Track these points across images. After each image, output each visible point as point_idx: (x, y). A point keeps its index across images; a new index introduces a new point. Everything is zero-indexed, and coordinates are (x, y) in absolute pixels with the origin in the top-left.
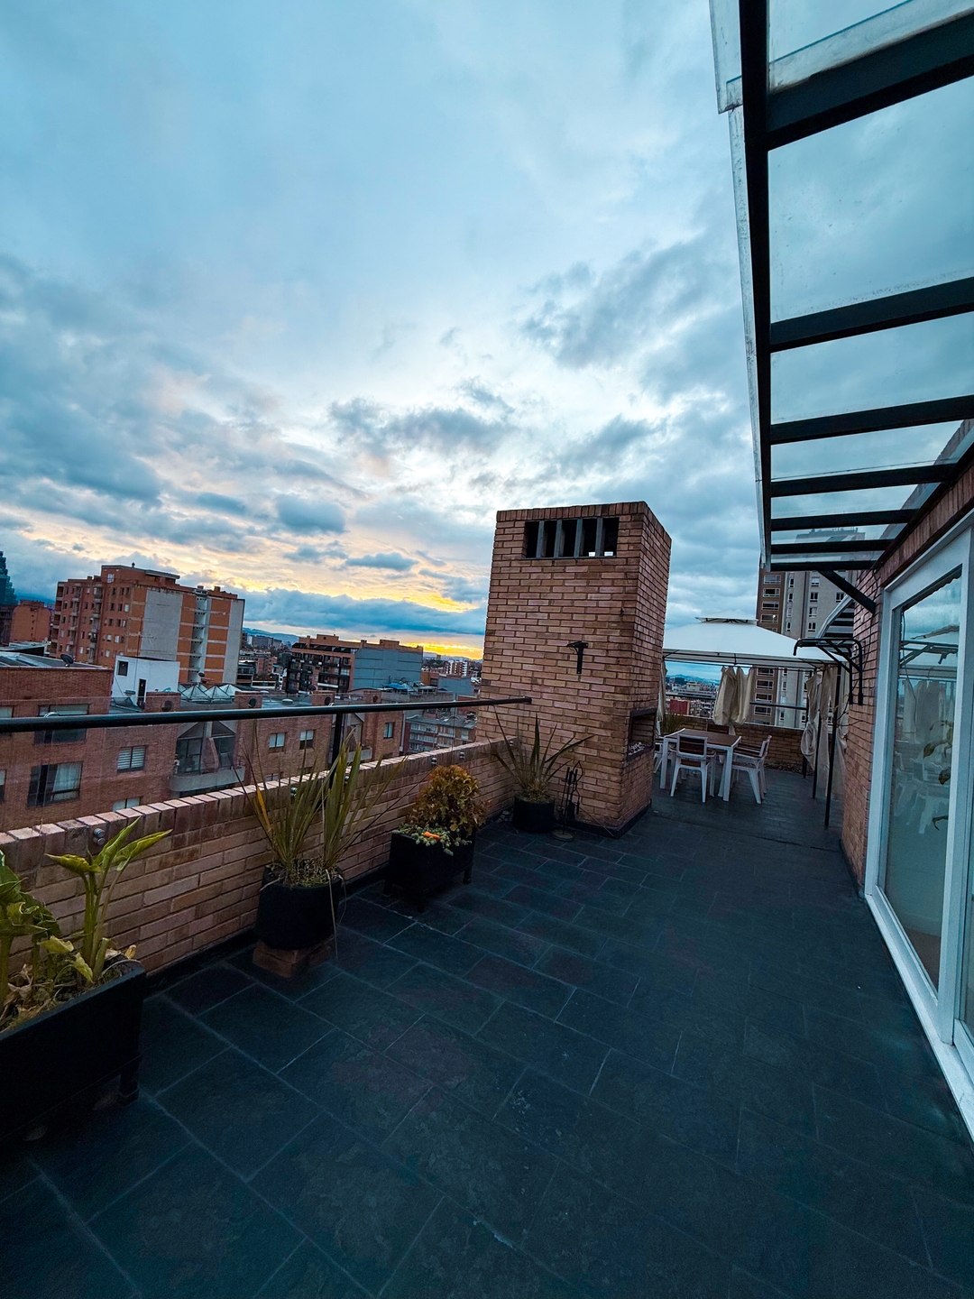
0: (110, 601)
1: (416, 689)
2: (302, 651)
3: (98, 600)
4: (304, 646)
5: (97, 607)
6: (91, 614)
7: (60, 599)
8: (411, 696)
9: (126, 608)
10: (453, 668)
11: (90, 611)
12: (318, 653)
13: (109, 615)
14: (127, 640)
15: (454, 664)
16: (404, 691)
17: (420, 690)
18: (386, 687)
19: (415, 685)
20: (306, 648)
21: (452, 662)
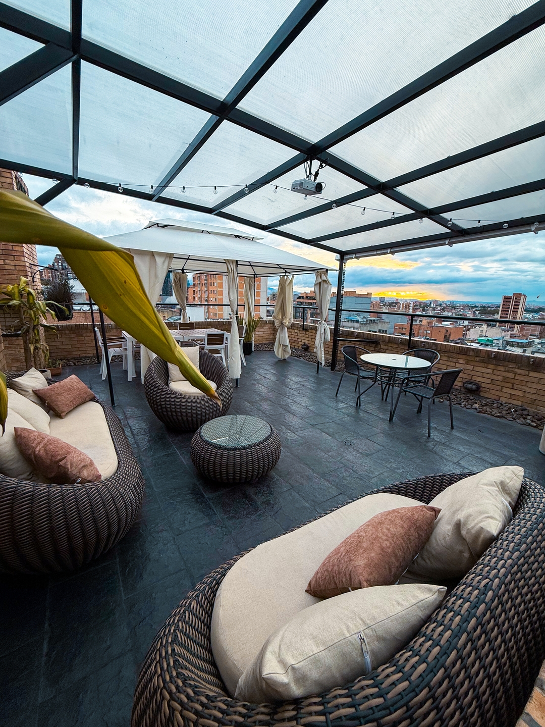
0: (210, 282)
1: (365, 319)
2: (302, 300)
3: (206, 282)
4: (303, 298)
5: (206, 285)
6: (204, 289)
7: (194, 283)
8: (361, 324)
9: (216, 284)
10: (403, 306)
11: (204, 287)
12: (310, 301)
13: (211, 288)
14: (217, 299)
15: (403, 304)
16: (357, 321)
17: (367, 321)
18: (346, 319)
19: (364, 317)
20: (304, 299)
21: (402, 303)
